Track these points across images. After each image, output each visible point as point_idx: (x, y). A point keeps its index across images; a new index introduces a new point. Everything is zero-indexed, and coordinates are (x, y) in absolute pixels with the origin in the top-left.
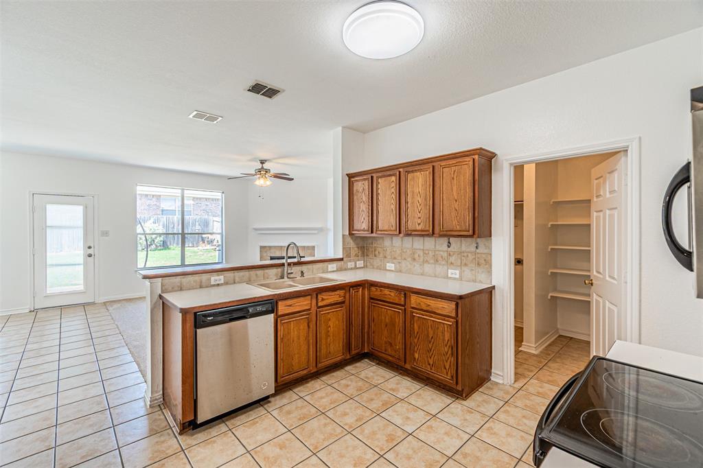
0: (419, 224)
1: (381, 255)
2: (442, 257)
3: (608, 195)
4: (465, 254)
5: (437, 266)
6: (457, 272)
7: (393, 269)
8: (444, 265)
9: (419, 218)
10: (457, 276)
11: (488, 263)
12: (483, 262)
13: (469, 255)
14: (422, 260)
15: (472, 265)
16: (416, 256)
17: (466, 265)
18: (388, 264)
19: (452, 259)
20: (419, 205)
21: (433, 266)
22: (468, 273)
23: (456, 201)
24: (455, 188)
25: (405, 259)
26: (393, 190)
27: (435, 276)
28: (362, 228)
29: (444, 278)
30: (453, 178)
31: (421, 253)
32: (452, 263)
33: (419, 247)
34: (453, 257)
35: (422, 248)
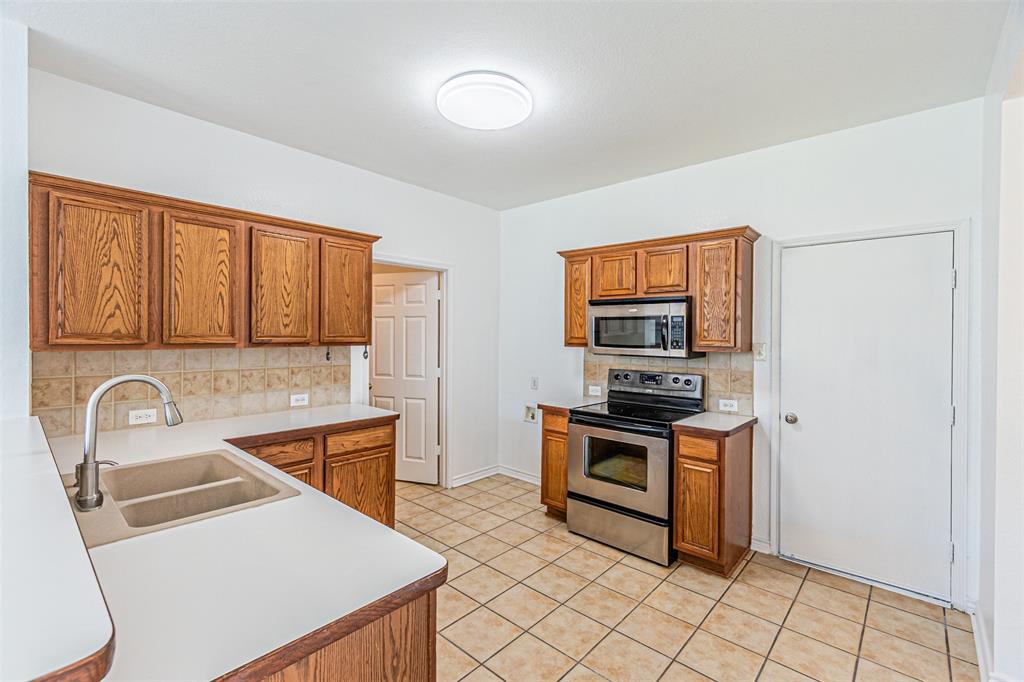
2: (279, 378)
3: (405, 305)
4: (317, 369)
5: (269, 394)
6: (306, 396)
8: (282, 390)
9: (286, 315)
10: (306, 403)
11: (347, 376)
12: (341, 376)
13: (323, 370)
14: (235, 388)
15: (327, 382)
16: (222, 383)
17: (318, 383)
19: (298, 379)
20: (286, 296)
21: (261, 395)
22: (320, 395)
23: (348, 296)
24: (346, 279)
25: (191, 393)
27: (266, 411)
29: (283, 410)
30: (344, 265)
31: (234, 377)
32: (296, 385)
33: (227, 366)
34: (299, 376)
35: (236, 367)
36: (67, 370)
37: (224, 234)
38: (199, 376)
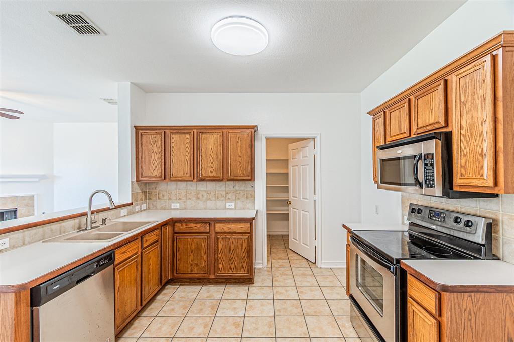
0: (211, 172)
1: (165, 198)
2: (221, 195)
3: (301, 159)
4: (238, 192)
5: (218, 201)
6: (233, 204)
7: (178, 207)
8: (223, 200)
9: (212, 167)
10: (233, 207)
11: (253, 196)
12: (250, 196)
13: (241, 192)
14: (205, 198)
15: (243, 199)
16: (200, 195)
17: (239, 199)
18: (172, 204)
19: (229, 196)
20: (211, 159)
21: (215, 202)
22: (240, 204)
23: (240, 157)
24: (239, 149)
25: (190, 199)
26: (187, 145)
27: (216, 209)
28: (154, 175)
29: (223, 209)
30: (238, 142)
31: (204, 193)
32: (229, 199)
33: (202, 189)
34: (230, 195)
35: (205, 189)
36: (156, 188)
37: (188, 136)
38: (192, 192)
